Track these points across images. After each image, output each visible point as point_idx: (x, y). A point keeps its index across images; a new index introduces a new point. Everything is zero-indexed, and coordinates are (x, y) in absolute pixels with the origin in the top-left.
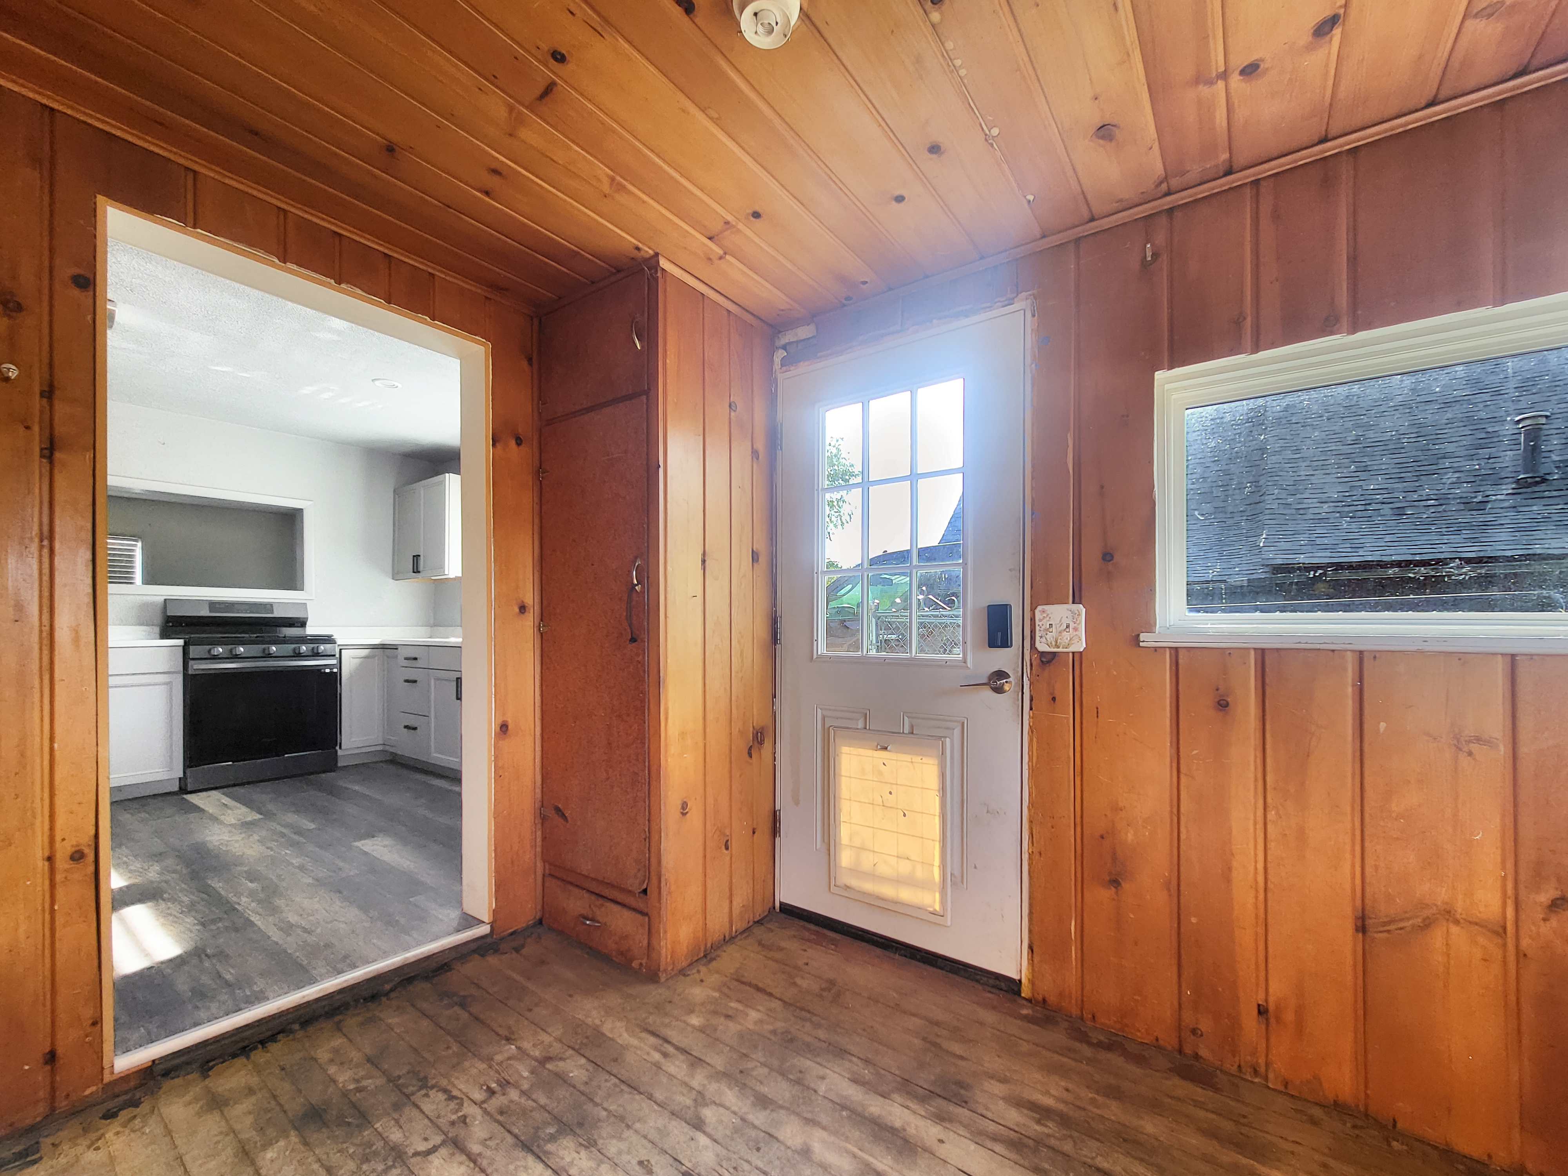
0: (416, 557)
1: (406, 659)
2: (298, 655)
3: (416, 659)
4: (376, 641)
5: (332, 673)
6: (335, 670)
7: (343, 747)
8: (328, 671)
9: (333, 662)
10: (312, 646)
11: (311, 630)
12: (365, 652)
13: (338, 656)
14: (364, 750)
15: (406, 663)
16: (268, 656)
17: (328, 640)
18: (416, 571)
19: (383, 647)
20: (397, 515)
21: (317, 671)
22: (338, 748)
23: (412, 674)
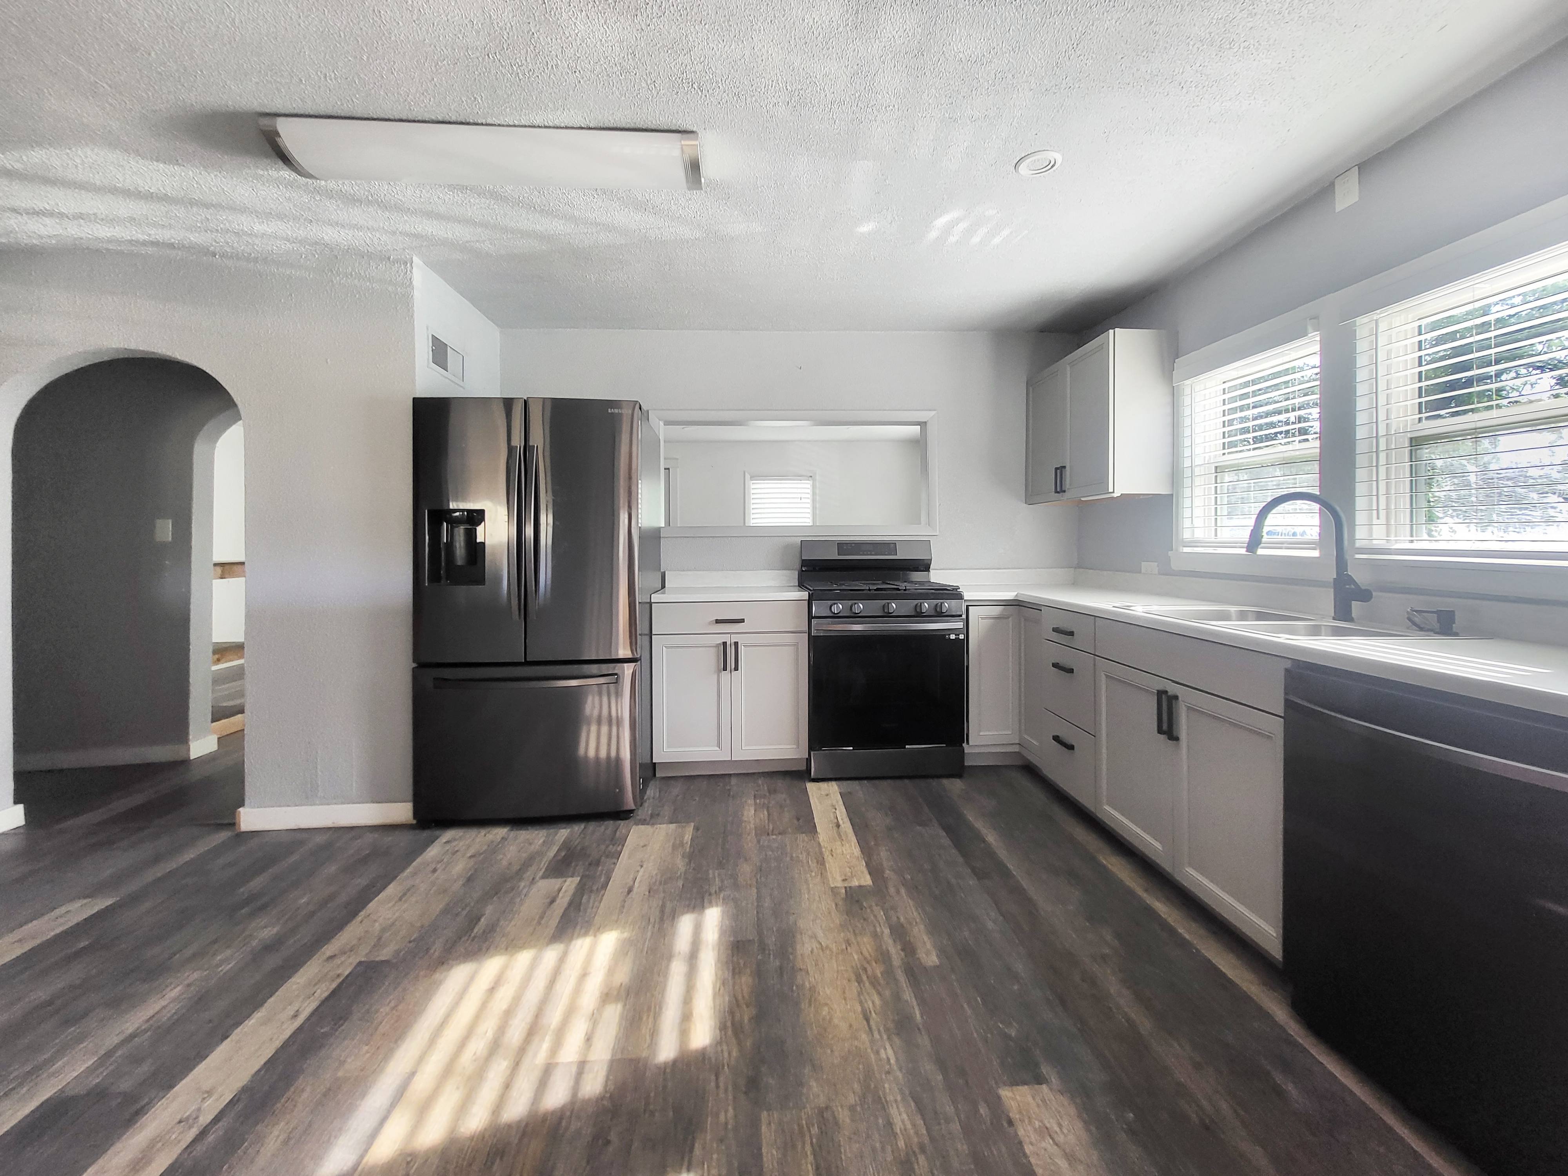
0: (1060, 470)
1: (1055, 630)
2: (918, 615)
3: (1071, 634)
4: (1009, 595)
5: (957, 639)
6: (962, 637)
7: (971, 743)
8: (953, 637)
9: (960, 625)
10: (935, 602)
11: (938, 576)
12: (996, 611)
13: (964, 616)
14: (998, 750)
15: (1055, 636)
16: (887, 615)
17: (954, 594)
18: (1060, 490)
19: (1017, 604)
20: (1031, 421)
21: (940, 637)
22: (964, 745)
23: (1067, 657)
